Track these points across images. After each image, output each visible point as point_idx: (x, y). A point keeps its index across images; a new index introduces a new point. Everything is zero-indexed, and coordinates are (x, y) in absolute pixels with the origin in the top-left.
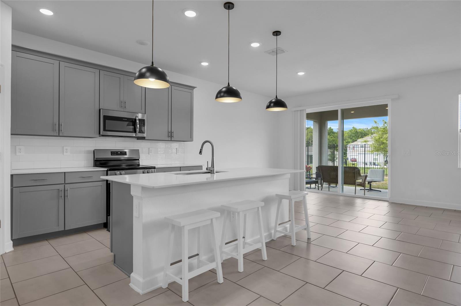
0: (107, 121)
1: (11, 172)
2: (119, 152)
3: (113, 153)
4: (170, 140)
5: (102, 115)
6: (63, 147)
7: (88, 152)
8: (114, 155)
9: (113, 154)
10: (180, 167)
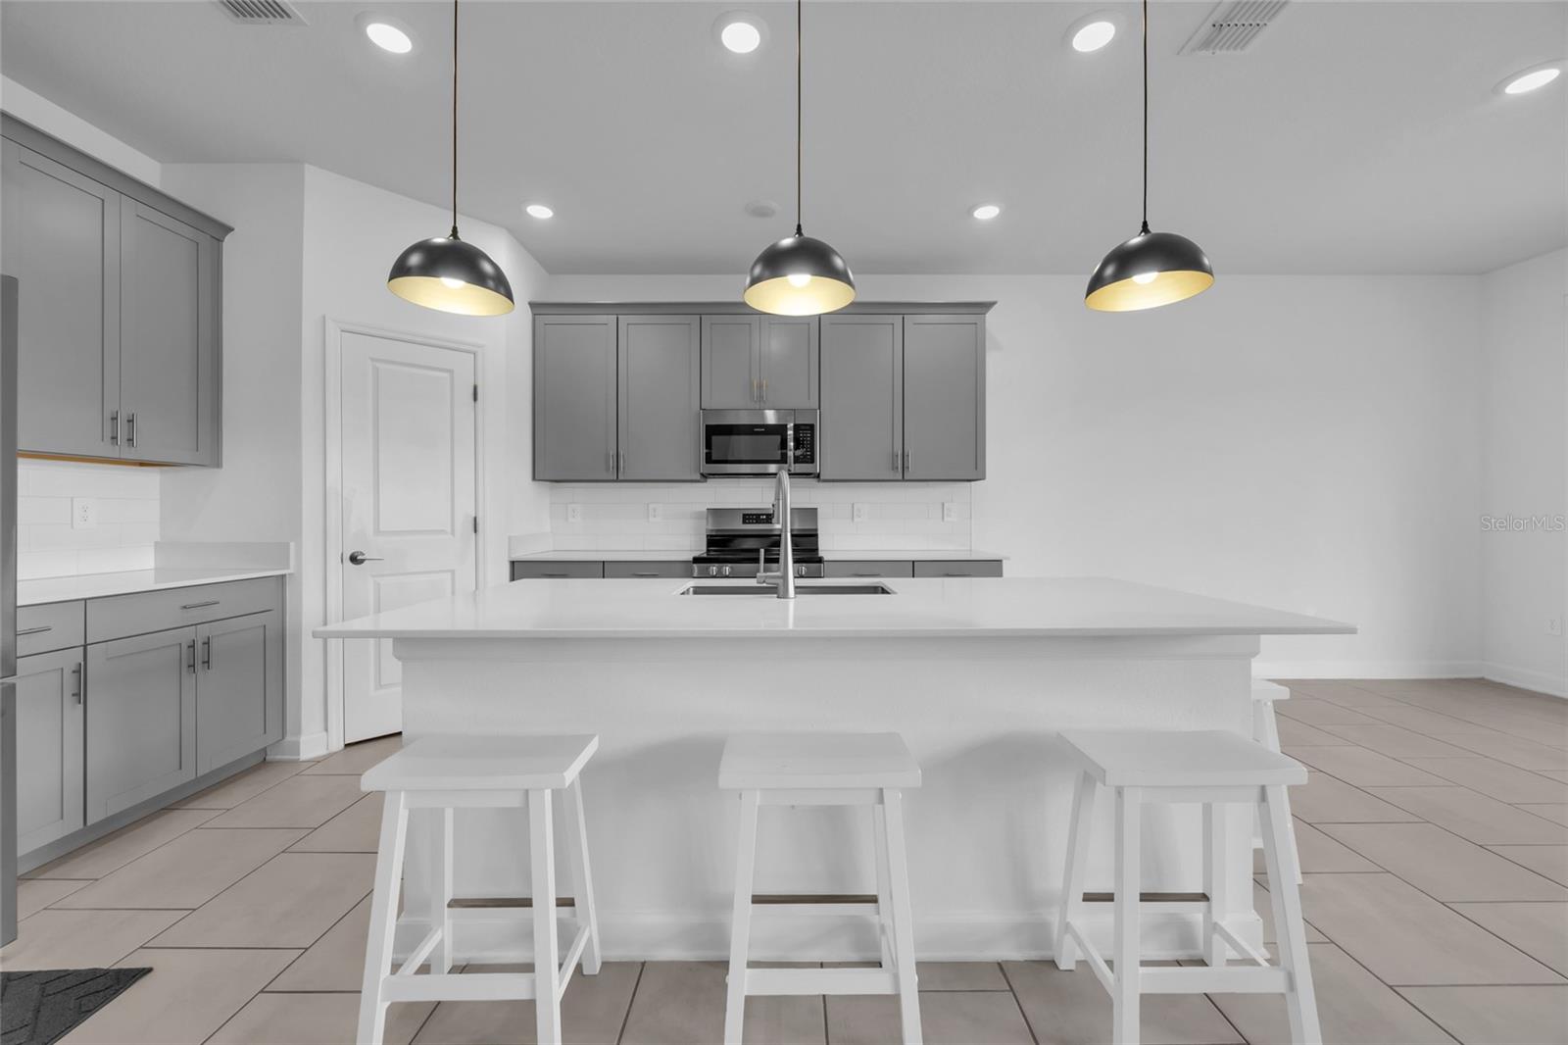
0: (714, 438)
1: (509, 557)
2: (763, 515)
3: (748, 517)
4: (901, 478)
5: (704, 422)
6: (648, 504)
7: (698, 516)
8: (749, 523)
9: (749, 519)
10: (913, 562)
